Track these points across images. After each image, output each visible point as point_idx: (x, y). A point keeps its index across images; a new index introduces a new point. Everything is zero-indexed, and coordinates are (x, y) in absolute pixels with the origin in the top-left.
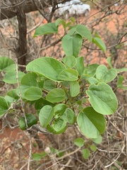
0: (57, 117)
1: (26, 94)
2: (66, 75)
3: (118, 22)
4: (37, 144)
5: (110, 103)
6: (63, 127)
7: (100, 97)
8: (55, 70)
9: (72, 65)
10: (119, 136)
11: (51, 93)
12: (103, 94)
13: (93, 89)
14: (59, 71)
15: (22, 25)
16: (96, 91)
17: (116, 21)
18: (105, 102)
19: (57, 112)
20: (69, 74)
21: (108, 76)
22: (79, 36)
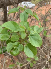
0: (15, 48)
1: (2, 38)
2: (20, 29)
3: (46, 10)
4: (12, 61)
5: (39, 42)
6: (17, 53)
7: (35, 39)
8: (15, 27)
9: (23, 25)
10: (45, 57)
11: (13, 37)
12: (36, 37)
13: (32, 35)
14: (17, 27)
15: (5, 10)
16: (33, 36)
17: (45, 10)
18: (37, 41)
19: (15, 46)
20: (21, 28)
21: (39, 30)
22: (27, 13)
